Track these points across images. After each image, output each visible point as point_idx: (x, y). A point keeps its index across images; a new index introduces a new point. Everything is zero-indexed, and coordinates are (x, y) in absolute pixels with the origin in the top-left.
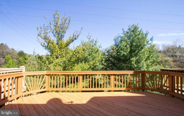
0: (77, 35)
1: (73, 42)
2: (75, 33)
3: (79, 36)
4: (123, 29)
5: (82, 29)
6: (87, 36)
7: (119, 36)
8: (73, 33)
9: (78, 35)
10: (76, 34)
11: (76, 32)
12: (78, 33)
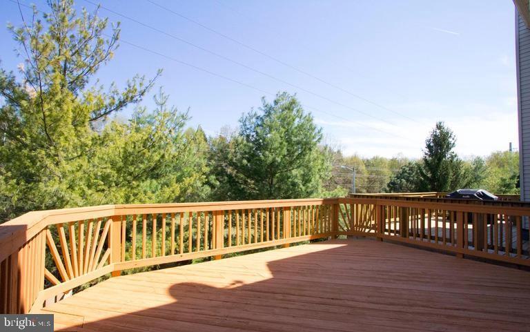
0: (139, 89)
1: (124, 108)
2: (134, 80)
3: (146, 93)
4: (263, 98)
5: (159, 72)
6: (155, 96)
7: (253, 113)
8: (128, 81)
9: (145, 91)
10: (137, 87)
11: (137, 76)
12: (146, 83)
